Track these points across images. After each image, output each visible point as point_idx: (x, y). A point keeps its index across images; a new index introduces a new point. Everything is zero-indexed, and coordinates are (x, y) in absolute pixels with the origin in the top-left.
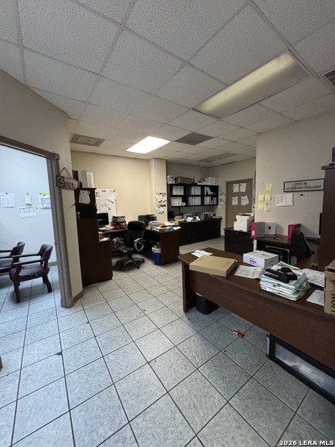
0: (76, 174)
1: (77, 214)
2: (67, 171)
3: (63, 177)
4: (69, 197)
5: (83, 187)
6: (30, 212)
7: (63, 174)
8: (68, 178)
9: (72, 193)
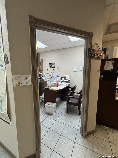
0: (105, 50)
1: (100, 77)
2: (98, 46)
3: (94, 50)
4: (96, 64)
5: (109, 58)
6: (81, 74)
7: (95, 48)
8: (97, 51)
9: (99, 62)
